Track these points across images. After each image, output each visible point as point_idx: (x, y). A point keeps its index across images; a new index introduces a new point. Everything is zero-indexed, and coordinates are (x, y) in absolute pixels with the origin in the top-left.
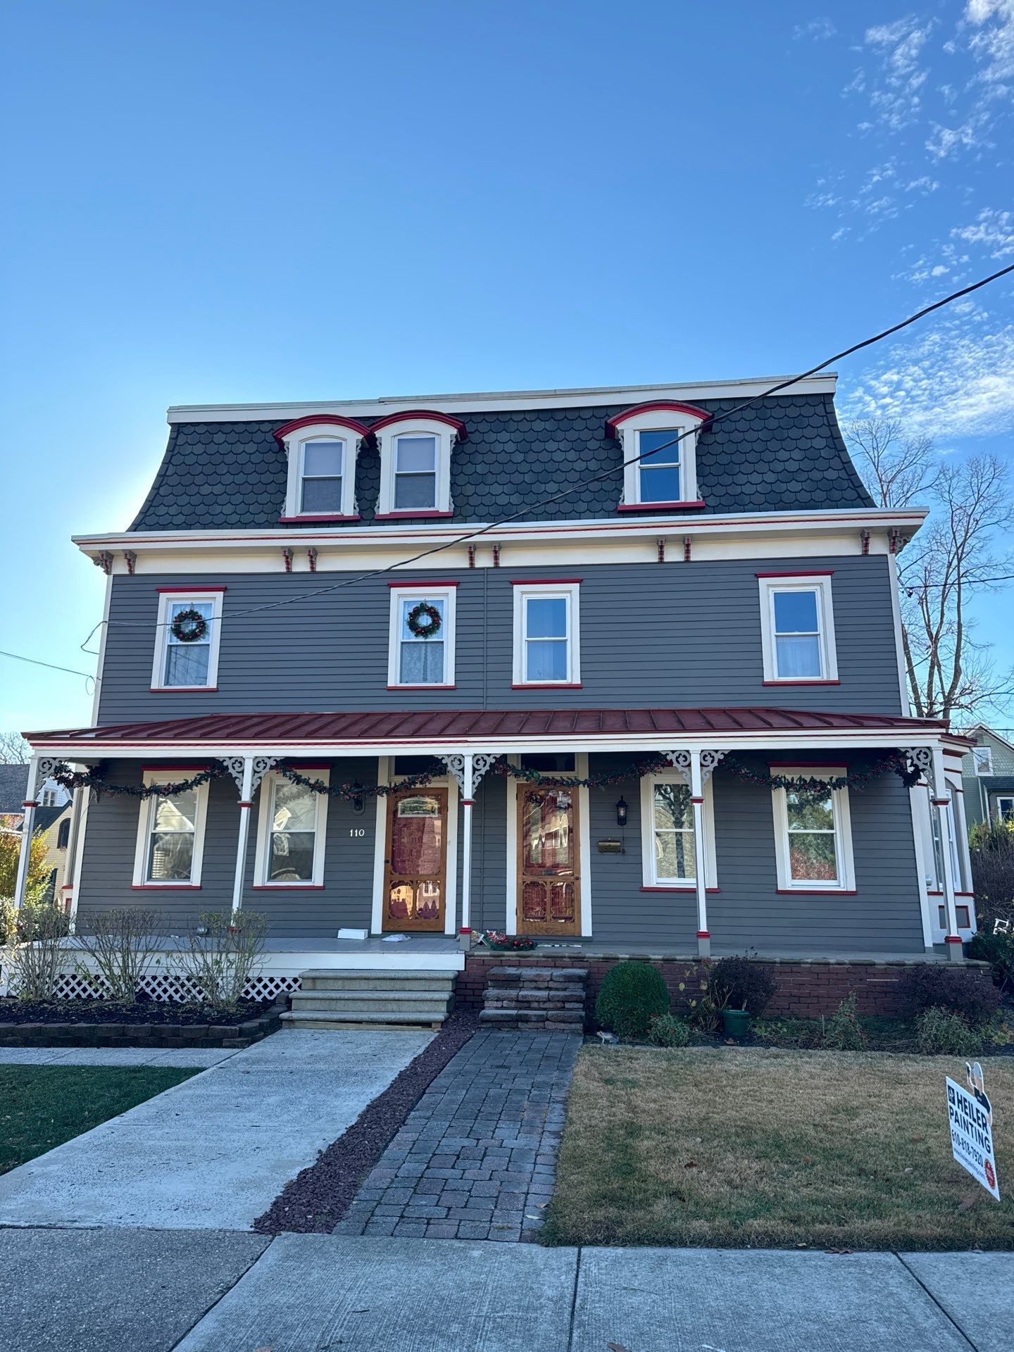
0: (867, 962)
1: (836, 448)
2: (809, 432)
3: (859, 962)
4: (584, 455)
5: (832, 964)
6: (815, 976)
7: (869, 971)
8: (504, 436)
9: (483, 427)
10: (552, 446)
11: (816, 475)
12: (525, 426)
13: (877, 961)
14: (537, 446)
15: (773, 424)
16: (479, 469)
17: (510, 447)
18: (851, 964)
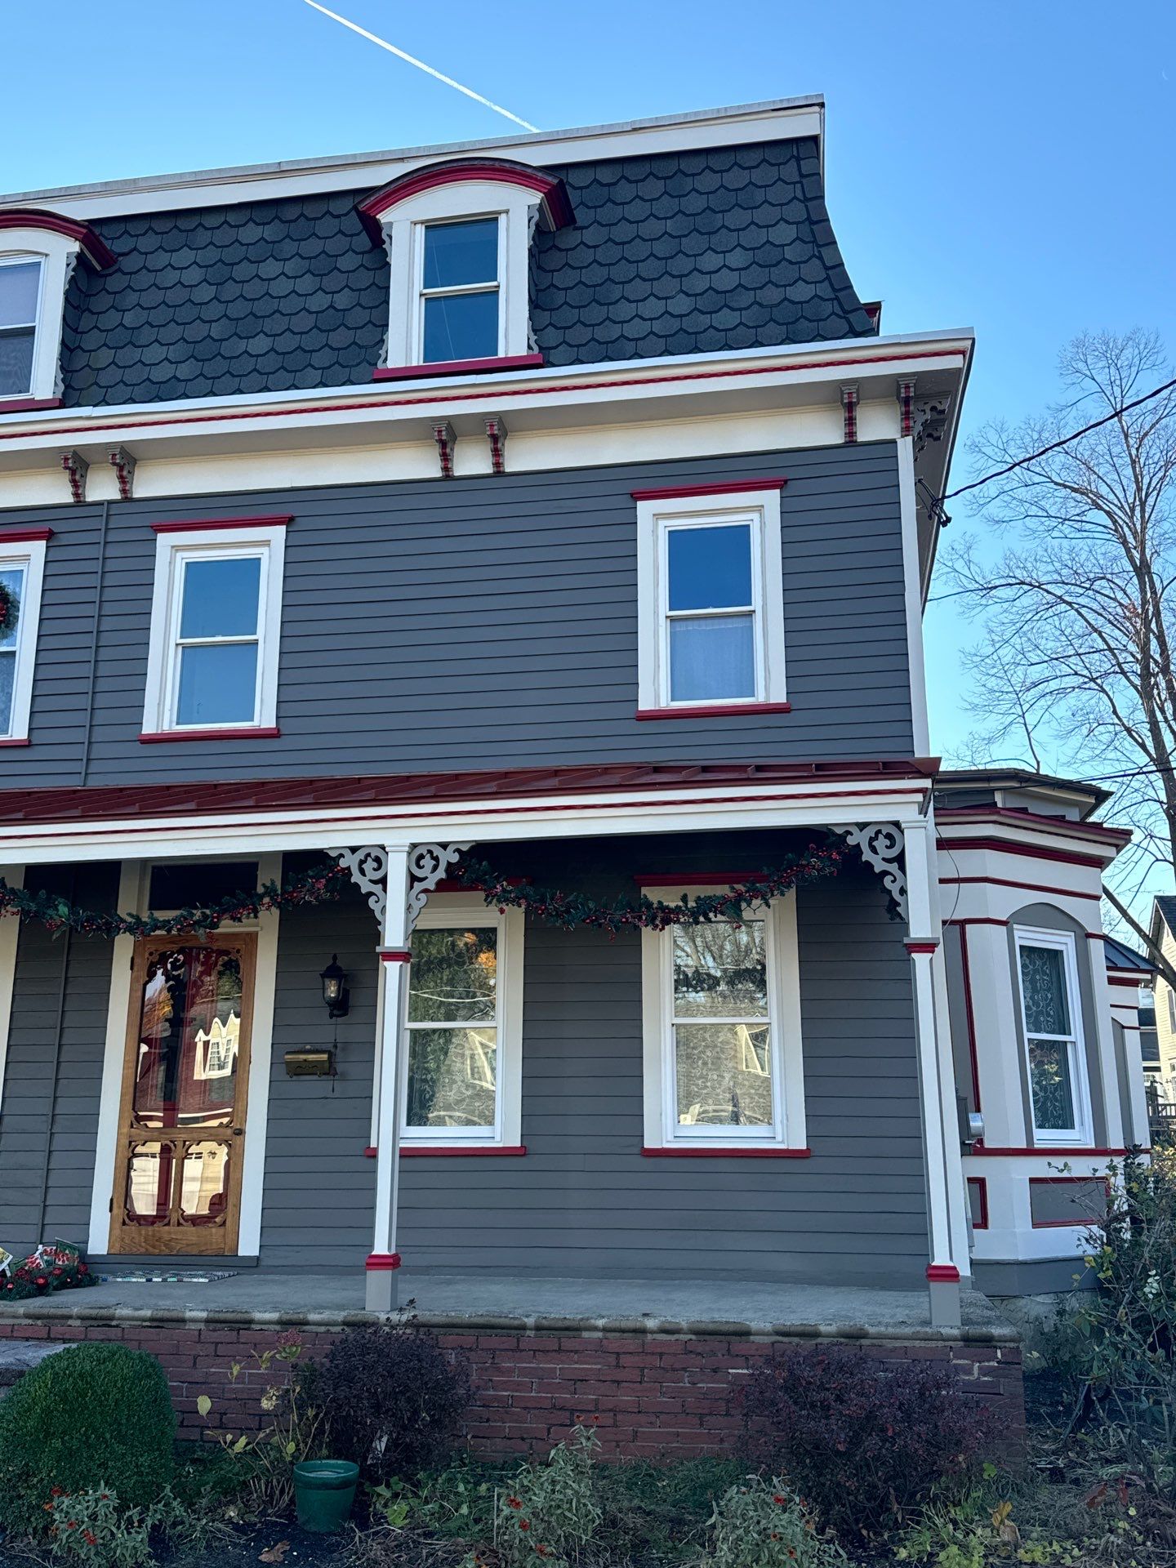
0: (731, 1328)
1: (814, 242)
2: (764, 215)
3: (711, 1327)
4: (329, 283)
5: (652, 1332)
6: (612, 1359)
7: (735, 1349)
8: (185, 257)
9: (147, 243)
10: (270, 268)
11: (772, 295)
12: (224, 236)
13: (754, 1326)
14: (243, 271)
15: (695, 203)
16: (129, 319)
17: (193, 276)
18: (697, 1333)
